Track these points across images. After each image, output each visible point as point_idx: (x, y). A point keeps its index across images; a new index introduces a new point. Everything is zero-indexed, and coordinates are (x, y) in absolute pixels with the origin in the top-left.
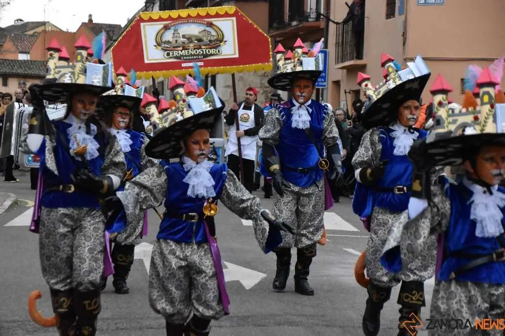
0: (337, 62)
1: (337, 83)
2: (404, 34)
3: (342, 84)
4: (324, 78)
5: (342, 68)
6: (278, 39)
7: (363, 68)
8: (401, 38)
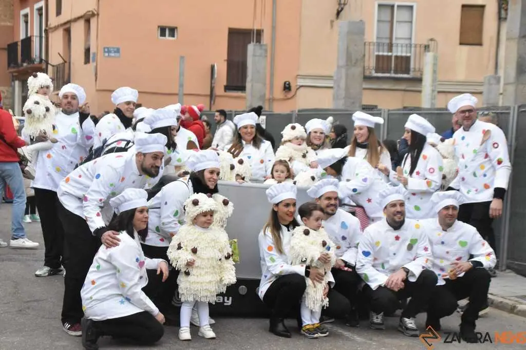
6: (14, 74)
8: (94, 77)
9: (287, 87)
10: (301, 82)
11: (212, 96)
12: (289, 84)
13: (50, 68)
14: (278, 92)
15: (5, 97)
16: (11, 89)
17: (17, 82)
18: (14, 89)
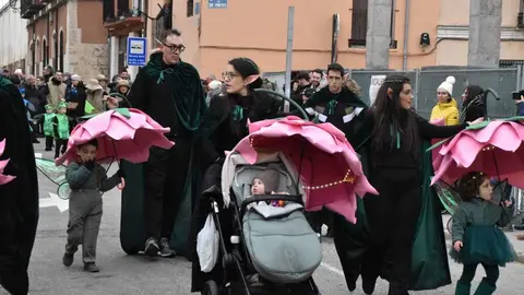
2: (199, 28)
4: (144, 58)
6: (111, 29)
8: (197, 32)
9: (425, 40)
10: (442, 34)
11: (334, 52)
12: (428, 36)
13: (149, 22)
14: (414, 46)
15: (100, 56)
16: (107, 45)
17: (113, 38)
18: (110, 46)
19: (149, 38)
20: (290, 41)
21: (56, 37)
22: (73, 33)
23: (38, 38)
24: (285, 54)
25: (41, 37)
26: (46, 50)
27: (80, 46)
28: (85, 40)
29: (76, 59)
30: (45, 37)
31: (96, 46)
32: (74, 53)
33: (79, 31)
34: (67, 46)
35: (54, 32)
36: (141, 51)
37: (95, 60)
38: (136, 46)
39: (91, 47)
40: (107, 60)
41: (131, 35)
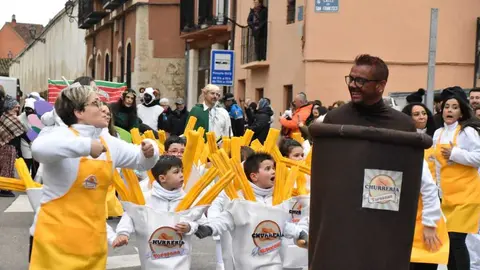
0: (243, 63)
1: (242, 82)
2: (303, 38)
3: (247, 82)
4: (231, 76)
5: (247, 68)
6: (189, 40)
7: (266, 68)
8: (301, 43)
11: (478, 65)
13: (238, 31)
15: (176, 74)
16: (183, 61)
17: (192, 52)
18: (187, 60)
19: (238, 51)
20: (432, 51)
21: (121, 50)
22: (144, 45)
23: (99, 52)
24: (425, 68)
25: (103, 51)
26: (109, 67)
27: (151, 62)
28: (157, 54)
29: (147, 77)
30: (107, 52)
31: (171, 61)
32: (144, 70)
33: (150, 45)
34: (136, 62)
35: (120, 44)
36: (227, 67)
37: (170, 78)
38: (221, 60)
39: (165, 62)
40: (183, 78)
41: (214, 48)
